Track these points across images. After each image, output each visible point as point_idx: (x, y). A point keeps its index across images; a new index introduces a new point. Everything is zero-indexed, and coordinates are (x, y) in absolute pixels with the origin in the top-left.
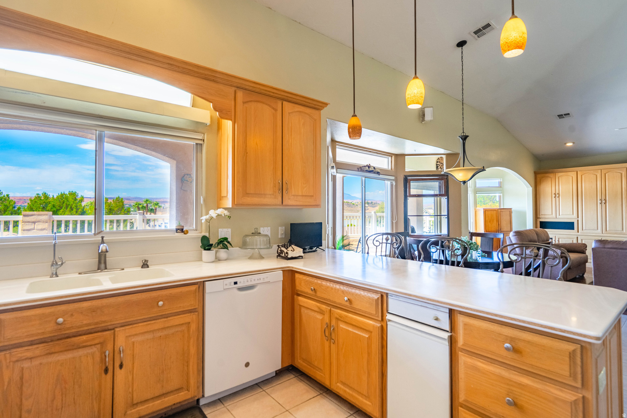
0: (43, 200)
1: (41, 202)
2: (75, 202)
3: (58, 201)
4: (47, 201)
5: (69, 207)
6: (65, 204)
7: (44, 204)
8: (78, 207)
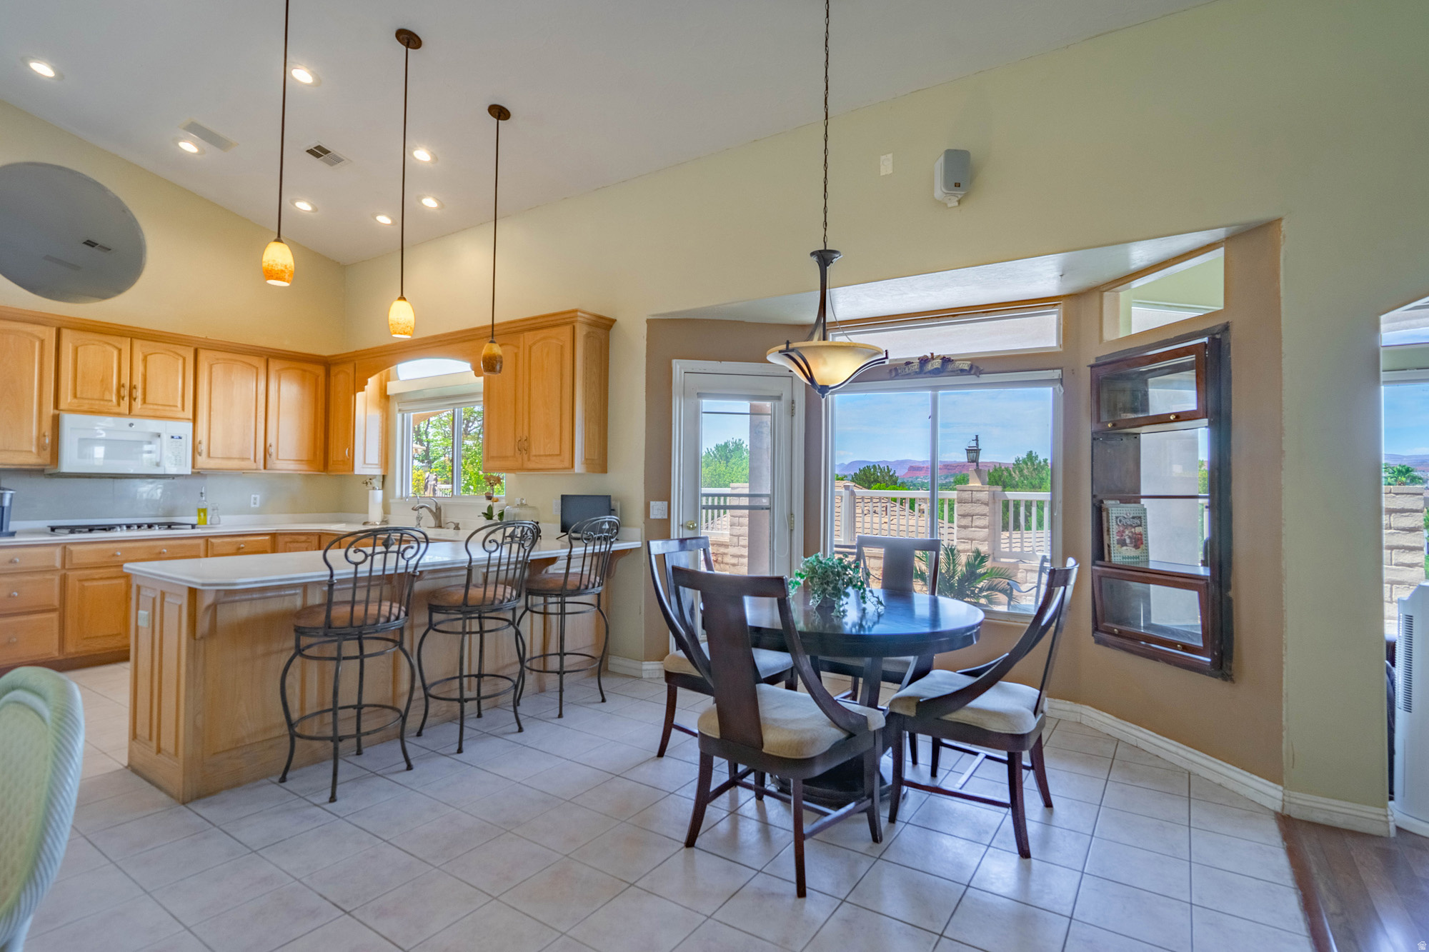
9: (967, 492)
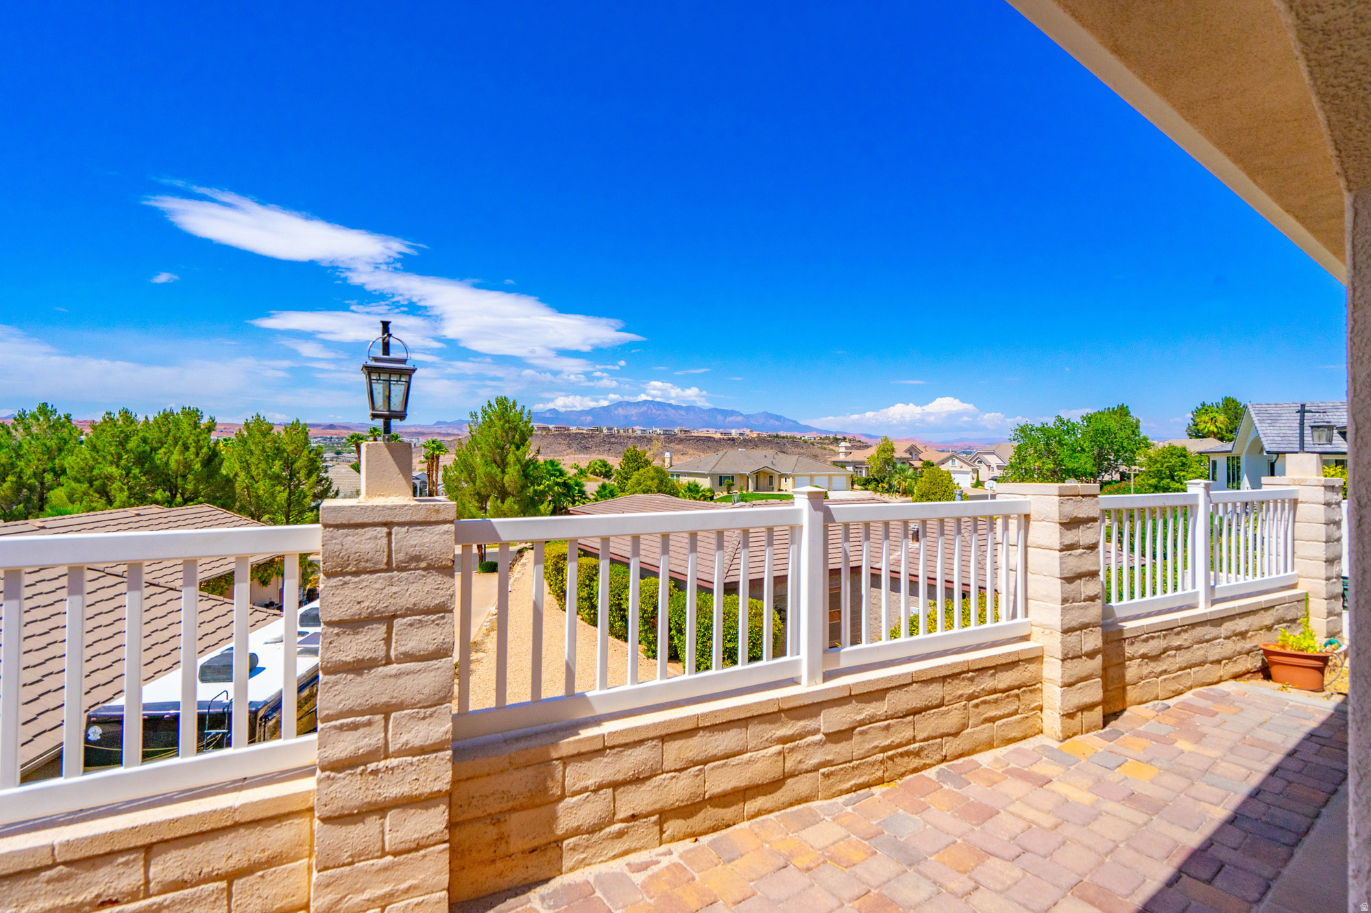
0: (121, 427)
1: (116, 430)
2: (194, 432)
3: (156, 429)
4: (130, 429)
5: (180, 443)
6: (170, 437)
7: (123, 435)
8: (201, 442)
9: (370, 532)
